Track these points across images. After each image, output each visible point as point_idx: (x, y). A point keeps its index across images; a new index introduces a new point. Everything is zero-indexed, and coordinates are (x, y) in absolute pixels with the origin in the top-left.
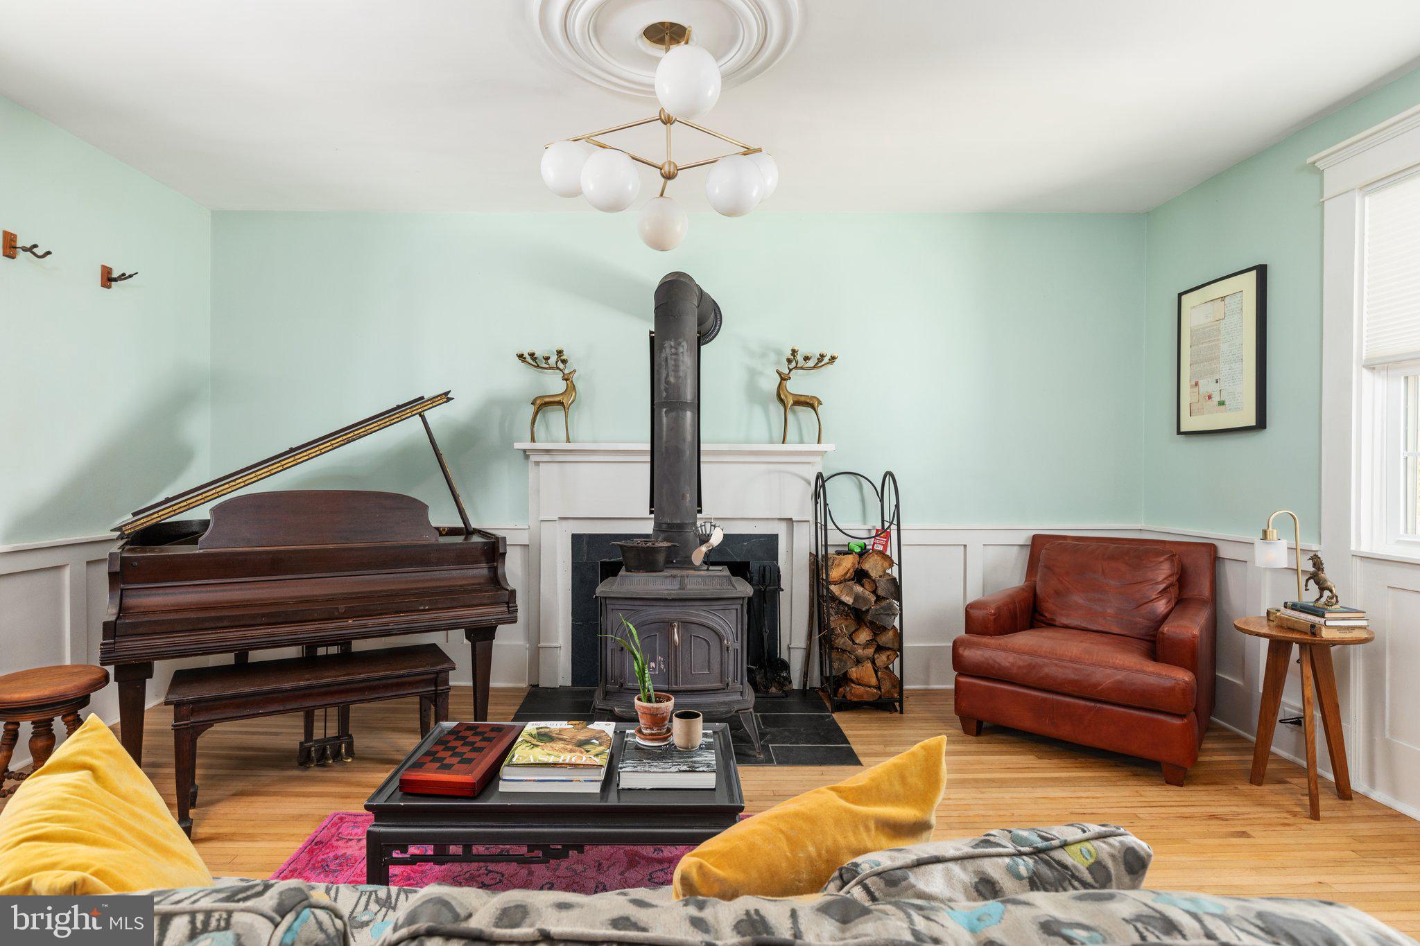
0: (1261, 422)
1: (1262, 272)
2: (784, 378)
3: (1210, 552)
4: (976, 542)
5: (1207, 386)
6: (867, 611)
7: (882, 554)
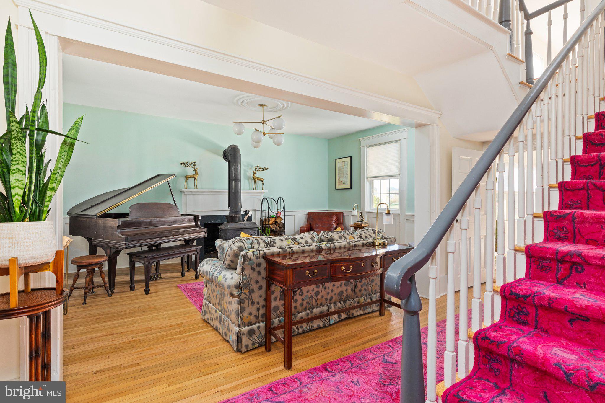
0: (351, 188)
1: (351, 157)
2: (254, 173)
3: (342, 213)
4: (296, 214)
5: (341, 179)
6: (277, 231)
7: (280, 217)
